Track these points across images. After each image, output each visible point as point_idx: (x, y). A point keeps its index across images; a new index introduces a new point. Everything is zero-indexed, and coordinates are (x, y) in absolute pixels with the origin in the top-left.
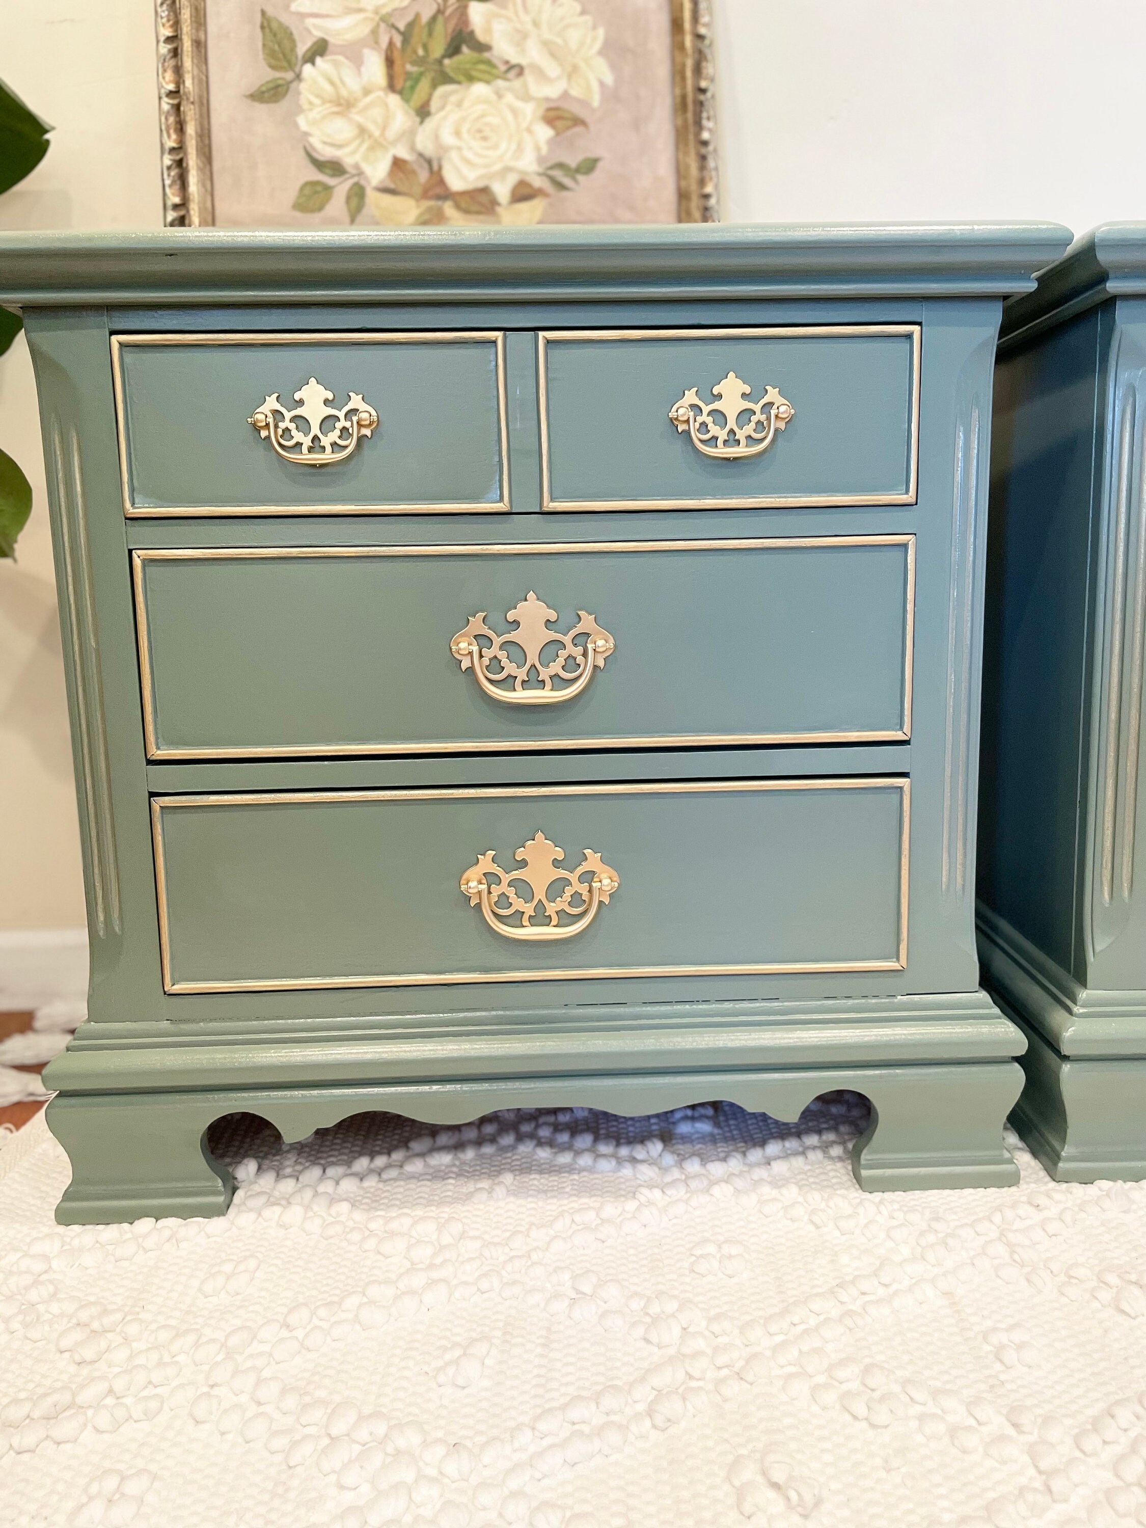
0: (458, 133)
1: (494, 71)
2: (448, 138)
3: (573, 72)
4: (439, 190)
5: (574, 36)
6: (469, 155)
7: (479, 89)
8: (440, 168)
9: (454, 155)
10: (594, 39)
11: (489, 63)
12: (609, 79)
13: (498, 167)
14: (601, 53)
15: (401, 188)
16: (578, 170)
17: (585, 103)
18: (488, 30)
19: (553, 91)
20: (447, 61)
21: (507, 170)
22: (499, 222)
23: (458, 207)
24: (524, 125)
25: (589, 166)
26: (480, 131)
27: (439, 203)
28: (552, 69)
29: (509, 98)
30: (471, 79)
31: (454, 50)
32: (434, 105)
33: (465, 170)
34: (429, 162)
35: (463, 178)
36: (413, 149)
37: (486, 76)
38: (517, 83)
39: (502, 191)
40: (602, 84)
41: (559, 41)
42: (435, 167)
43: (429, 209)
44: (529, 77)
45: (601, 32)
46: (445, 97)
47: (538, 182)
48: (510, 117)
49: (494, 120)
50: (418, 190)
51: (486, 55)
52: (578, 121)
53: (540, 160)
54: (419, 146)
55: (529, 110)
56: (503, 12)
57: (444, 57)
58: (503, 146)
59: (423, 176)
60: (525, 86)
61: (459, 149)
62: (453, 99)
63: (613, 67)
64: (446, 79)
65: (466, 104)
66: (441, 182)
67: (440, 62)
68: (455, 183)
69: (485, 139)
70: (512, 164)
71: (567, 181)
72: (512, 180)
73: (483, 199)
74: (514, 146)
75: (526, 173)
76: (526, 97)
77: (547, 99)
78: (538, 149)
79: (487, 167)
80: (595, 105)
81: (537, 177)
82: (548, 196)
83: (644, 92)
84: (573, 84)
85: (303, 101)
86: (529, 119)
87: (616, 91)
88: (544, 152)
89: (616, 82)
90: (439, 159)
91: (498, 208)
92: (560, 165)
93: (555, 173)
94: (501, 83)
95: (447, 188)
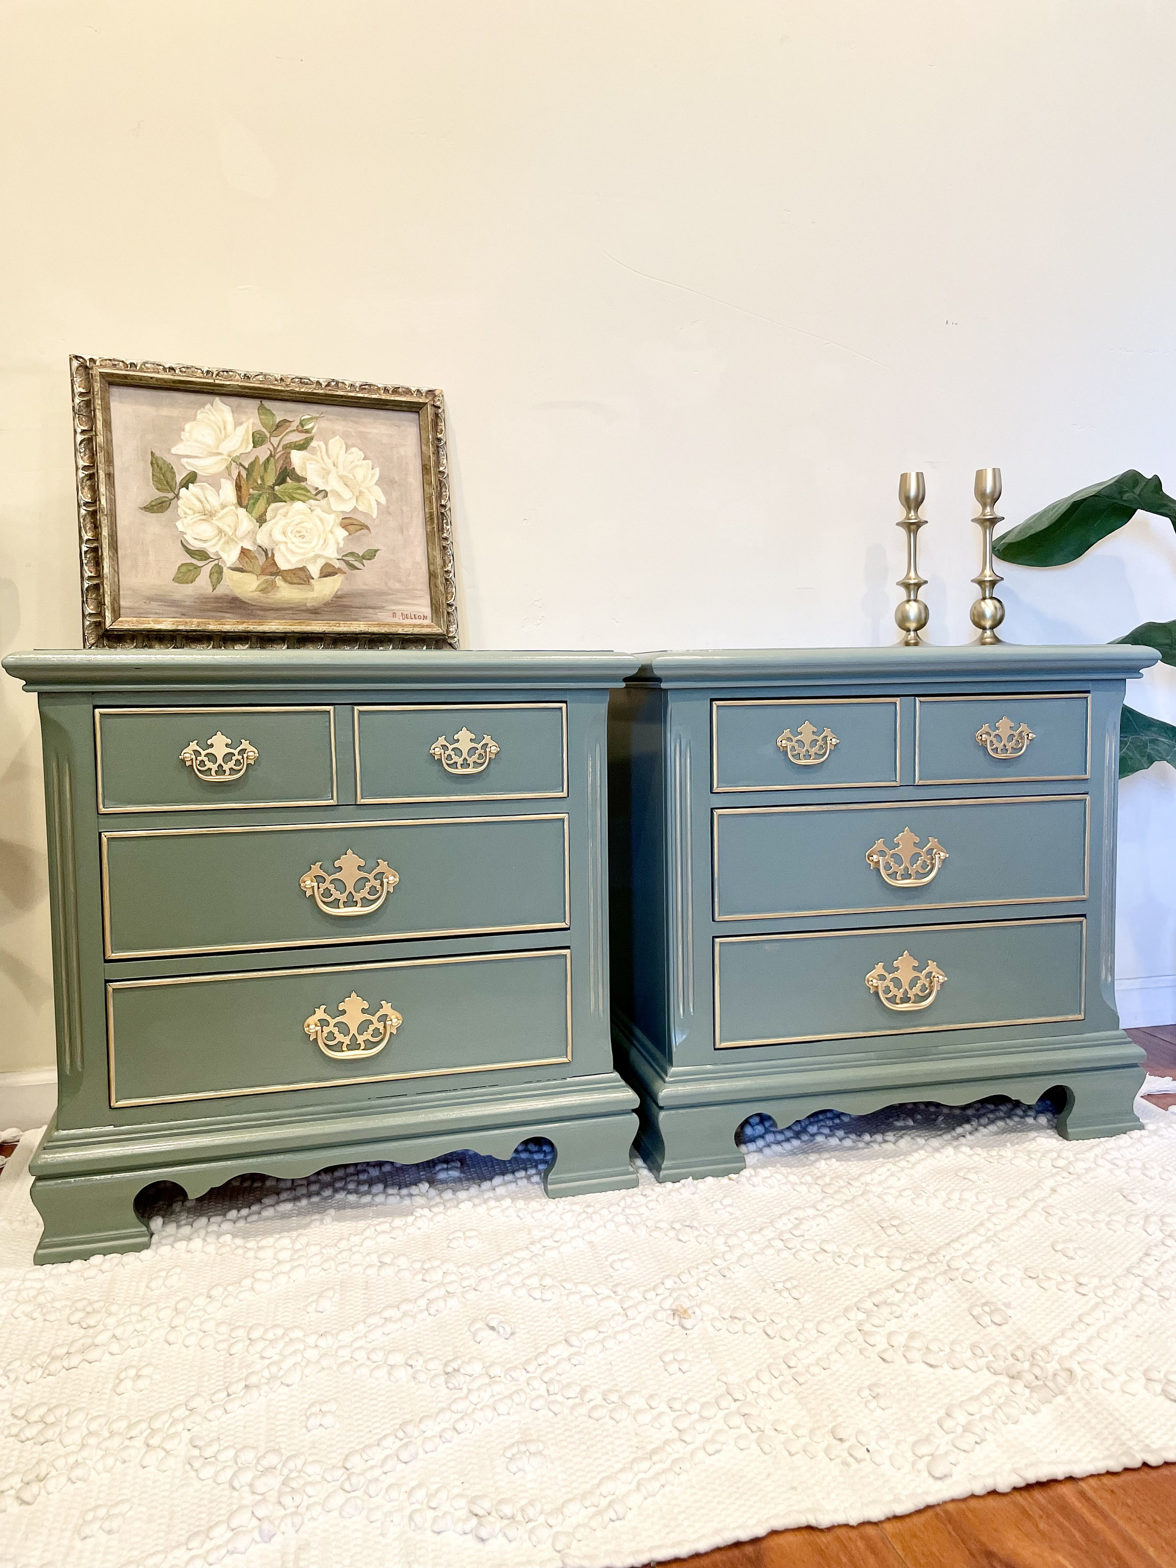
0: (284, 533)
1: (309, 494)
2: (278, 536)
3: (359, 496)
4: (274, 570)
5: (360, 474)
6: (290, 546)
7: (298, 505)
8: (273, 555)
9: (282, 547)
10: (373, 475)
11: (305, 489)
12: (383, 500)
13: (312, 554)
14: (376, 484)
15: (247, 568)
16: (363, 557)
17: (366, 515)
18: (304, 468)
19: (347, 507)
20: (276, 488)
21: (317, 556)
22: (313, 590)
23: (286, 581)
24: (329, 529)
25: (371, 555)
26: (299, 532)
27: (273, 577)
28: (346, 493)
29: (318, 511)
30: (293, 499)
31: (281, 480)
32: (269, 515)
33: (289, 557)
34: (266, 551)
35: (288, 561)
36: (254, 542)
37: (302, 498)
38: (323, 502)
39: (314, 570)
40: (378, 503)
41: (351, 476)
42: (270, 555)
43: (266, 581)
44: (331, 497)
45: (377, 470)
46: (278, 509)
47: (337, 564)
48: (319, 523)
49: (309, 525)
50: (259, 570)
51: (303, 484)
52: (364, 527)
53: (339, 550)
54: (259, 542)
55: (332, 520)
56: (314, 457)
57: (274, 485)
58: (315, 542)
59: (262, 560)
60: (329, 504)
61: (286, 543)
62: (281, 511)
63: (385, 493)
64: (276, 499)
65: (290, 515)
66: (275, 564)
67: (272, 488)
68: (283, 565)
69: (303, 537)
70: (321, 553)
71: (356, 564)
72: (321, 563)
73: (301, 574)
74: (322, 542)
75: (331, 559)
76: (329, 511)
77: (343, 512)
78: (338, 544)
79: (304, 554)
80: (375, 516)
81: (337, 561)
82: (345, 573)
83: (405, 508)
84: (360, 503)
85: (180, 512)
86: (331, 524)
87: (388, 507)
88: (341, 545)
89: (387, 501)
90: (272, 550)
91: (311, 581)
92: (352, 554)
93: (349, 559)
94: (312, 502)
95: (278, 568)
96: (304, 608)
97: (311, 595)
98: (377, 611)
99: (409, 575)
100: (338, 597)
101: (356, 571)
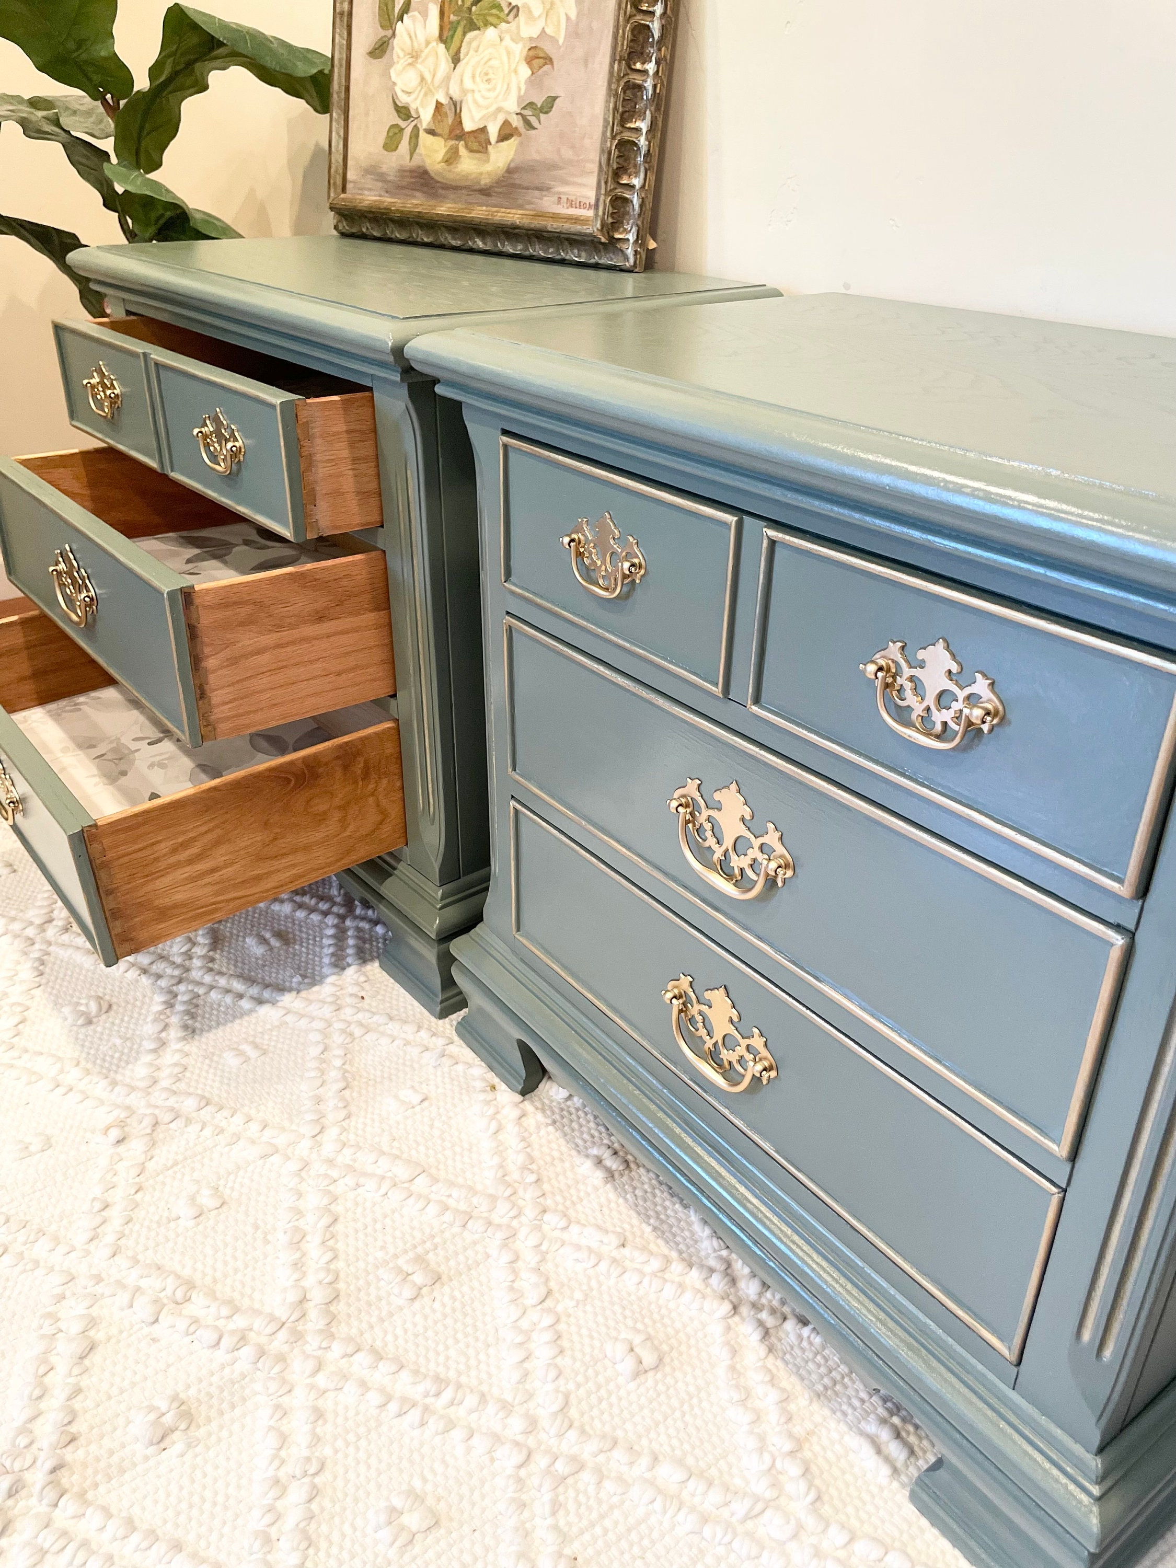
0: (474, 77)
1: (501, 15)
2: (468, 83)
3: (550, 9)
4: (459, 132)
6: (477, 95)
7: (490, 33)
8: (461, 110)
9: (469, 98)
11: (499, 7)
12: (574, 14)
13: (494, 107)
16: (542, 109)
17: (554, 40)
19: (536, 30)
20: (474, 8)
21: (498, 110)
22: (488, 161)
23: (467, 147)
24: (514, 66)
25: (549, 104)
26: (487, 74)
27: (457, 142)
28: (537, 8)
29: (507, 40)
30: (486, 24)
32: (463, 51)
33: (474, 112)
34: (455, 106)
35: (473, 118)
36: (447, 93)
37: (495, 21)
38: (514, 25)
39: (493, 132)
40: (568, 18)
42: (458, 110)
43: (451, 148)
44: (522, 17)
46: (470, 43)
47: (515, 122)
48: (506, 59)
49: (496, 63)
50: (447, 131)
52: (548, 60)
53: (520, 98)
54: (451, 91)
55: (519, 50)
58: (499, 88)
59: (451, 118)
60: (518, 27)
61: (473, 92)
62: (475, 44)
64: (472, 26)
65: (481, 48)
66: (460, 123)
67: (469, 10)
68: (468, 124)
69: (488, 81)
70: (502, 105)
71: (533, 120)
72: (500, 120)
73: (482, 138)
74: (505, 87)
75: (509, 113)
76: (517, 39)
77: (531, 39)
78: (520, 89)
79: (487, 108)
80: (561, 41)
81: (515, 116)
82: (520, 135)
83: (595, 25)
84: (549, 21)
85: (395, 56)
86: (517, 60)
87: (577, 24)
88: (522, 92)
89: (578, 15)
90: (461, 103)
91: (489, 147)
92: (531, 105)
93: (527, 112)
94: (503, 25)
95: (463, 129)
96: (477, 187)
97: (488, 168)
98: (544, 193)
99: (583, 138)
100: (510, 171)
101: (534, 132)
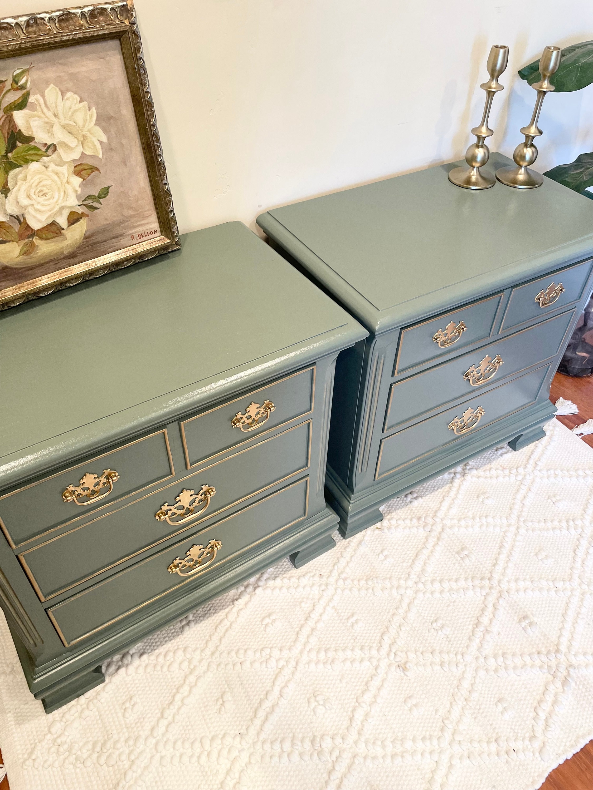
0: (29, 197)
1: (40, 152)
2: (25, 202)
3: (83, 141)
4: (29, 233)
5: (79, 117)
6: (38, 207)
7: (34, 166)
8: (25, 219)
9: (30, 209)
10: (91, 116)
11: (36, 148)
12: (104, 139)
13: (57, 208)
14: (96, 124)
15: (7, 239)
16: (99, 197)
17: (94, 157)
18: (29, 128)
19: (76, 155)
20: (10, 155)
21: (62, 208)
22: (66, 238)
23: (41, 238)
24: (65, 180)
25: (105, 192)
26: (41, 191)
27: (31, 239)
28: (72, 142)
29: (52, 166)
30: (27, 162)
31: (12, 147)
32: (10, 184)
33: (39, 216)
34: (17, 218)
35: (40, 221)
36: (5, 214)
37: (35, 158)
38: (54, 156)
39: (62, 221)
40: (101, 142)
41: (71, 123)
42: (22, 220)
43: (26, 244)
44: (60, 150)
45: (94, 110)
46: (15, 177)
47: (80, 210)
48: (56, 178)
49: (48, 182)
50: (17, 237)
51: (32, 143)
52: (94, 169)
53: (78, 197)
54: (9, 212)
55: (66, 171)
56: (35, 113)
57: (7, 153)
58: (56, 196)
59: (16, 227)
60: (59, 156)
61: (32, 205)
62: (20, 176)
63: (105, 131)
64: (11, 166)
65: (29, 177)
66: (28, 227)
67: (6, 156)
68: (36, 225)
69: (45, 195)
70: (63, 204)
71: (95, 205)
72: (66, 213)
73: (54, 228)
74: (62, 194)
75: (73, 207)
76: (61, 163)
77: (74, 161)
78: (76, 191)
79: (50, 210)
80: (101, 156)
81: (78, 207)
82: (88, 216)
83: (124, 141)
84: (86, 147)
86: (66, 176)
87: (110, 144)
88: (79, 192)
89: (108, 139)
90: (23, 215)
91: (62, 231)
92: (89, 197)
93: (88, 202)
94: (45, 159)
95: (32, 230)
96: (62, 257)
97: (66, 243)
98: (119, 238)
99: (137, 201)
100: (86, 238)
101: (96, 211)
